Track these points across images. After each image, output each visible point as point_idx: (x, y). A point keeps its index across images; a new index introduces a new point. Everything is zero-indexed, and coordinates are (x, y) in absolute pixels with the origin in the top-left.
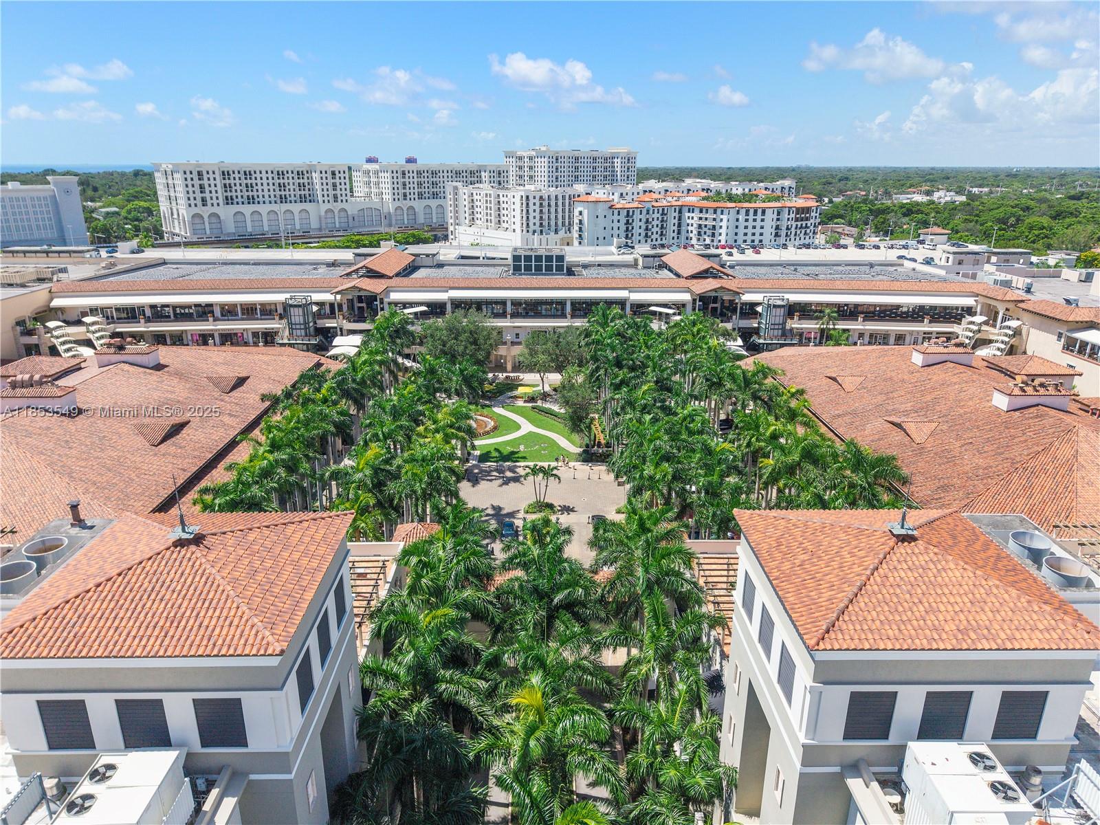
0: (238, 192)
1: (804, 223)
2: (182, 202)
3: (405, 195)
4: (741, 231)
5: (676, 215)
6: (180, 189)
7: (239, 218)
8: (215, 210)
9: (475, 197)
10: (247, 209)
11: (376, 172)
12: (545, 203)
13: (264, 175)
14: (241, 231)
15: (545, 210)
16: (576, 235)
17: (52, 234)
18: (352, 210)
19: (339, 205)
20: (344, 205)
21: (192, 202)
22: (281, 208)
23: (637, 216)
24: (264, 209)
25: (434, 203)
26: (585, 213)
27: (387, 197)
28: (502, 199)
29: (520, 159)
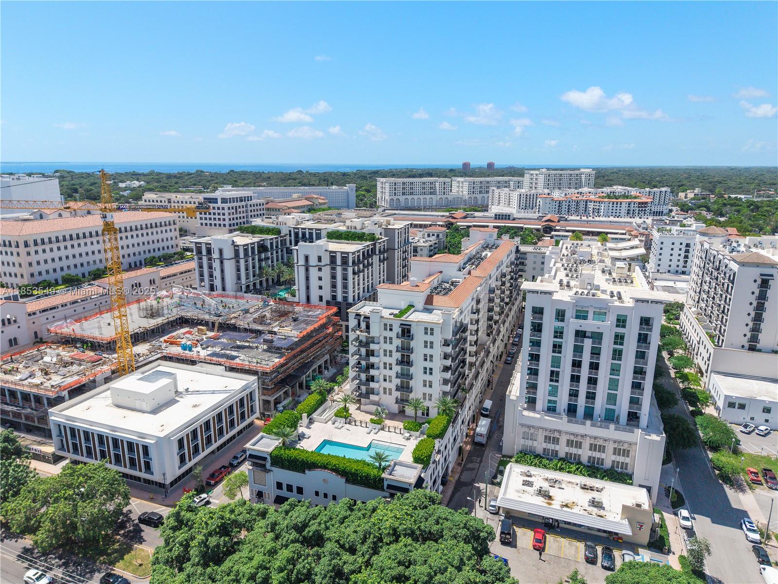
0: (407, 190)
1: (644, 209)
2: (387, 194)
3: (473, 192)
4: (610, 211)
5: (584, 203)
6: (387, 189)
7: (407, 200)
8: (399, 197)
9: (501, 194)
10: (410, 197)
11: (462, 182)
12: (528, 197)
13: (418, 184)
14: (406, 206)
15: (528, 200)
16: (537, 210)
17: (345, 204)
18: (450, 198)
19: (445, 196)
20: (448, 196)
21: (391, 194)
22: (421, 197)
23: (564, 203)
24: (416, 197)
25: (486, 195)
26: (541, 202)
27: (466, 193)
28: (511, 195)
29: (532, 174)
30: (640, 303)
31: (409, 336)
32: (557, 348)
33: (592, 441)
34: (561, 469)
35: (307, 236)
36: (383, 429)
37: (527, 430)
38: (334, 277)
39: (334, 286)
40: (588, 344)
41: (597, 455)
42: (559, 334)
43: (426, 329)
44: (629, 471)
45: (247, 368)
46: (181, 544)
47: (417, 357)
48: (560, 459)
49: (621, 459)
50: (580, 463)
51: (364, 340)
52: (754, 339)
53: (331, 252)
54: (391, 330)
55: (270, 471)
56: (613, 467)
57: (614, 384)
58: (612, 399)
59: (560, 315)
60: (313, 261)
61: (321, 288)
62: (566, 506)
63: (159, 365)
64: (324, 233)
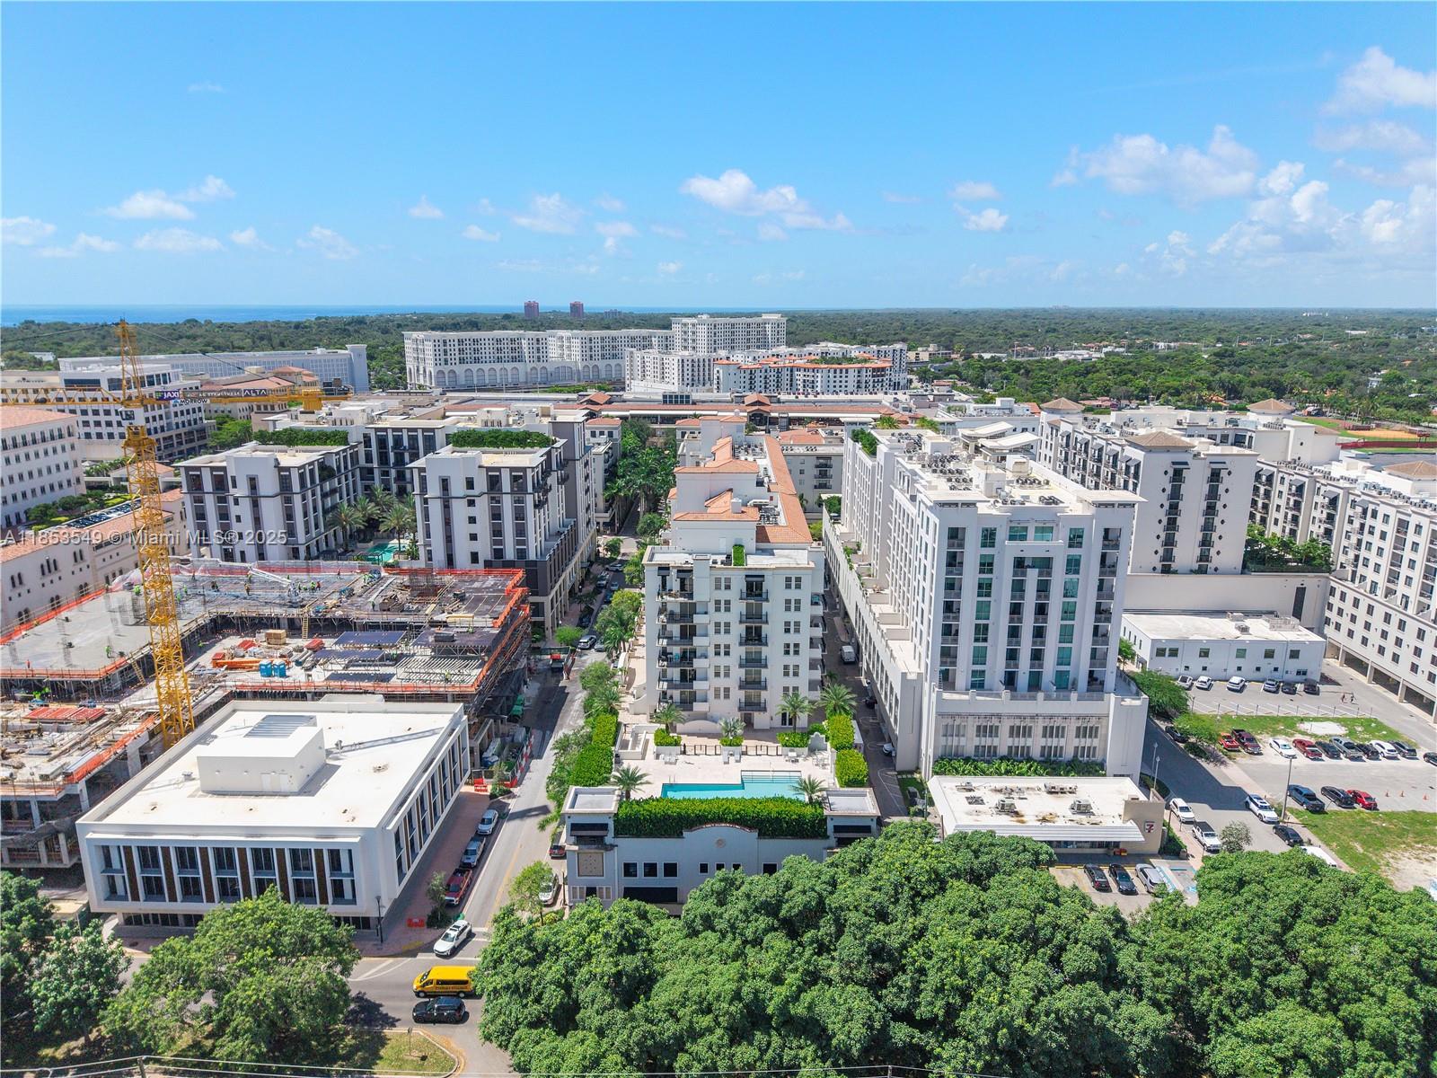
0: (468, 355)
1: (880, 379)
2: (430, 362)
3: (591, 356)
4: (832, 384)
5: (789, 372)
6: (429, 353)
7: (469, 373)
8: (454, 367)
9: (646, 359)
10: (475, 367)
11: (569, 339)
12: (696, 364)
13: (487, 341)
14: (470, 384)
15: (696, 368)
16: (715, 386)
18: (550, 369)
19: (541, 364)
20: (545, 364)
21: (438, 362)
22: (498, 366)
23: (758, 373)
24: (486, 367)
25: (613, 362)
26: (721, 371)
27: (577, 358)
28: (665, 361)
29: (685, 325)
30: (1103, 509)
31: (760, 595)
32: (984, 588)
33: (1047, 723)
34: (1008, 772)
35: (406, 443)
36: (745, 753)
37: (950, 721)
38: (496, 515)
39: (497, 532)
40: (1032, 577)
41: (1053, 742)
42: (987, 566)
43: (788, 579)
44: (1098, 758)
45: (425, 691)
46: (558, 984)
47: (773, 630)
48: (1002, 759)
49: (1087, 742)
50: (1029, 759)
51: (677, 610)
52: (1168, 556)
53: (489, 469)
54: (728, 587)
55: (612, 846)
56: (1075, 756)
57: (1066, 634)
58: (1064, 658)
59: (989, 537)
60: (458, 488)
61: (474, 537)
62: (1044, 820)
63: (234, 711)
64: (440, 438)
